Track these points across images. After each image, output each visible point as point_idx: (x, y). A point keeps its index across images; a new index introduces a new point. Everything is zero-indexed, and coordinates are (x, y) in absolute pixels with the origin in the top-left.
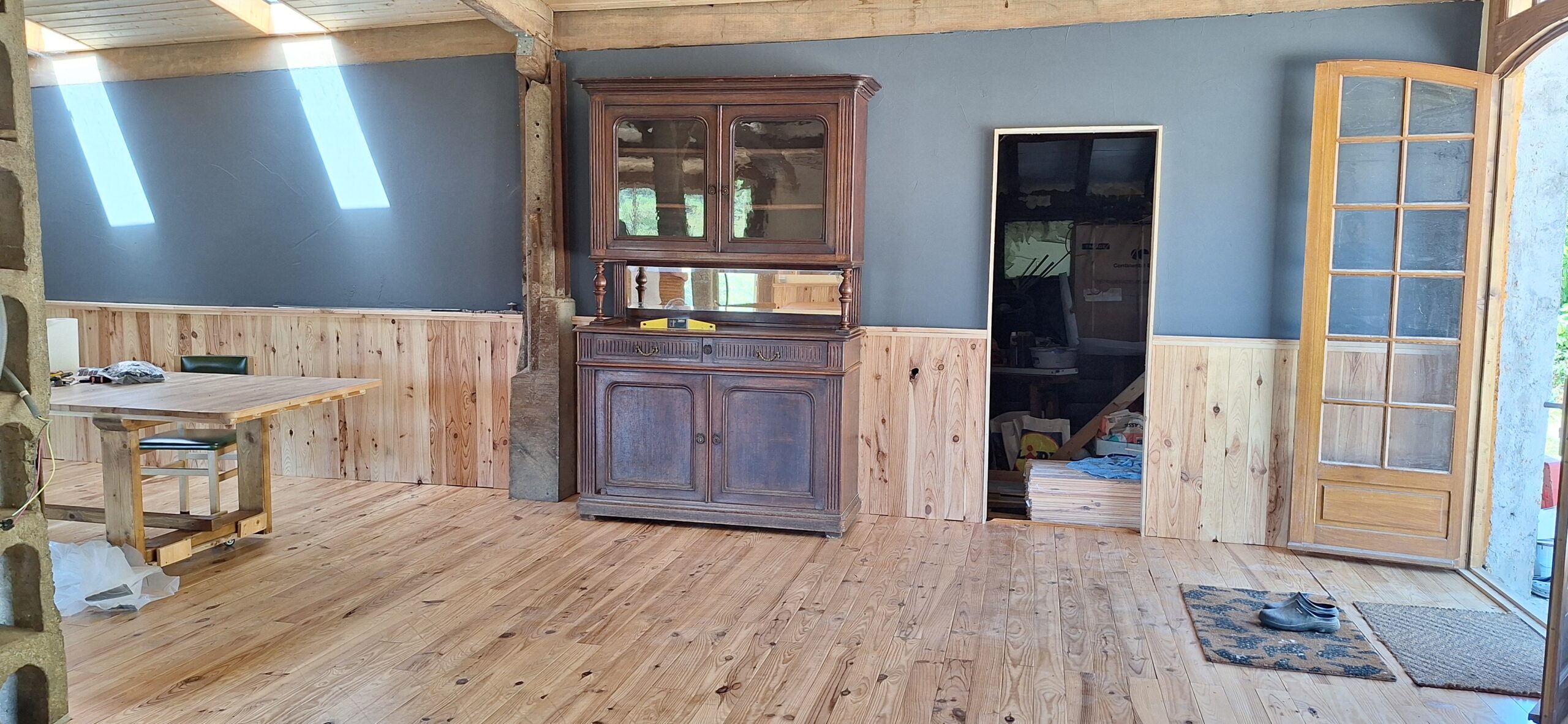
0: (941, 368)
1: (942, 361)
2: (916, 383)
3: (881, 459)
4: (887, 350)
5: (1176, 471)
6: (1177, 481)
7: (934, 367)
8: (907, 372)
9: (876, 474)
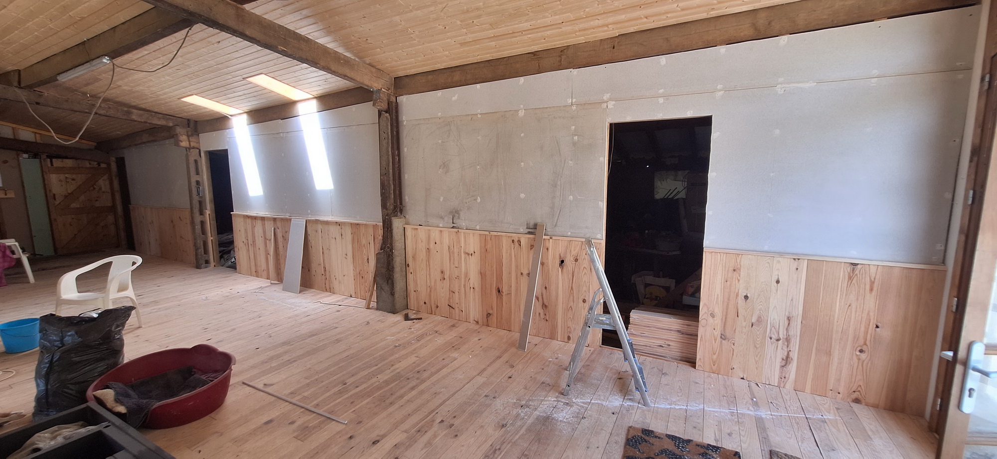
0: (576, 260)
1: (577, 257)
2: (563, 268)
3: (544, 308)
4: (547, 249)
5: (718, 333)
6: (718, 340)
7: (572, 259)
8: (558, 262)
9: (542, 316)
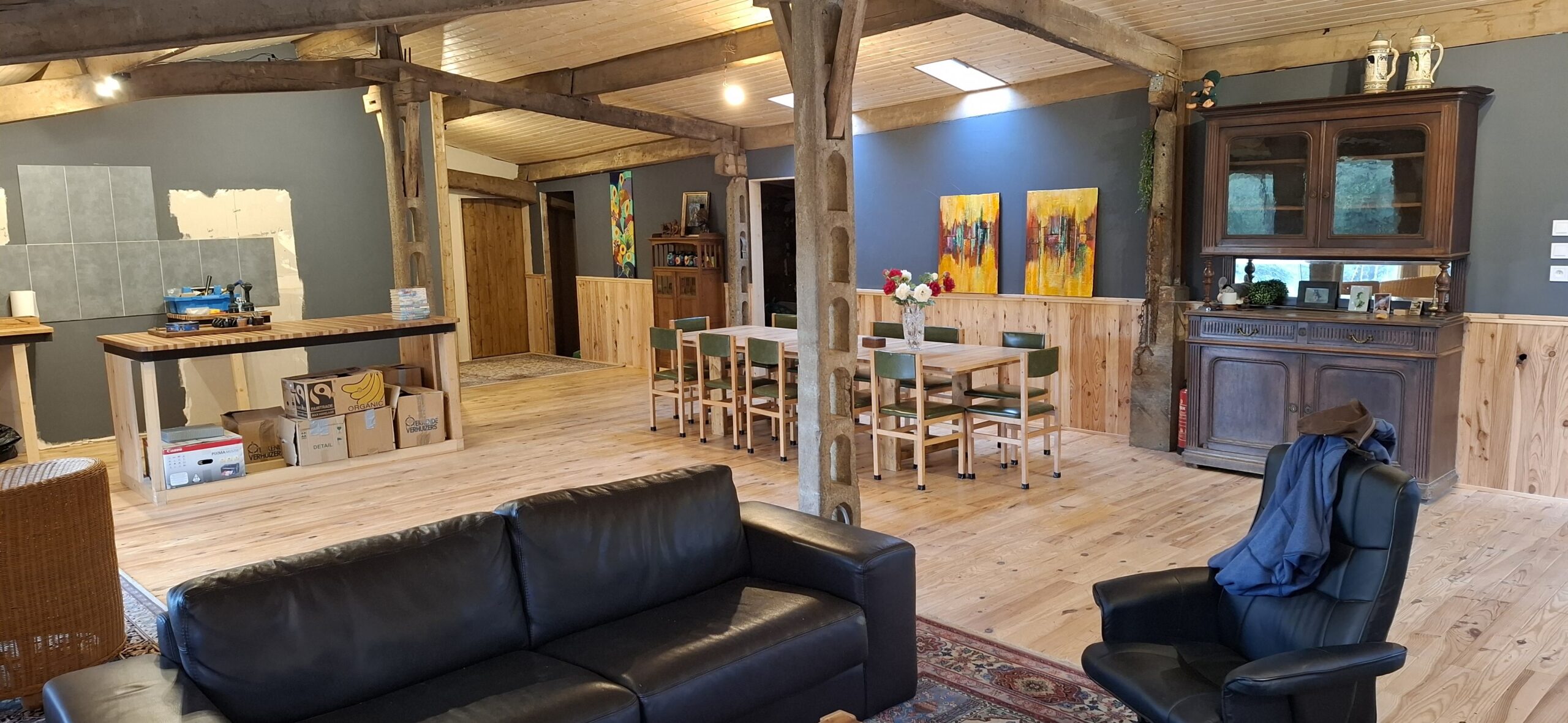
0: (1552, 354)
1: (1554, 348)
2: (1523, 368)
3: (1481, 438)
4: (1493, 336)
7: (1544, 354)
8: (1513, 357)
9: (1476, 451)
